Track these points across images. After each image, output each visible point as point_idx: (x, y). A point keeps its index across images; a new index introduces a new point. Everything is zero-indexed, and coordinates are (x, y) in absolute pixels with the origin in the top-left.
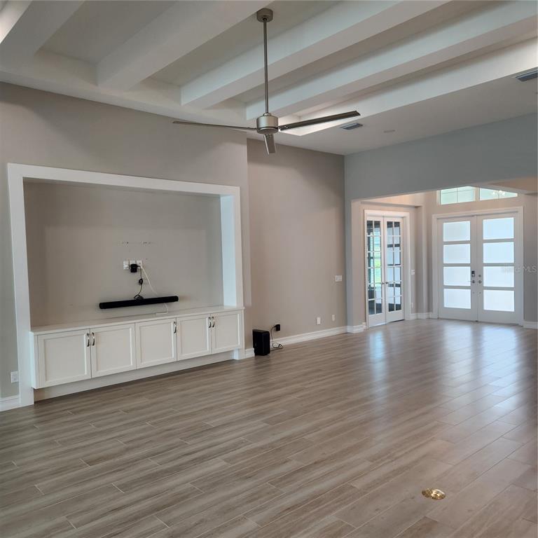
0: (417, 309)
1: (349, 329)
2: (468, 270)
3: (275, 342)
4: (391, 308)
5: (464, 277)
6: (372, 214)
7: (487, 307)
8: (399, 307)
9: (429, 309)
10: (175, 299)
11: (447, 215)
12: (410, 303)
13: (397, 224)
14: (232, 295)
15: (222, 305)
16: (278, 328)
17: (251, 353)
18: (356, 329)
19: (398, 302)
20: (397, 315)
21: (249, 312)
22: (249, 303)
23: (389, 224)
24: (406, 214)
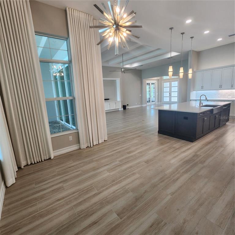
0: (158, 102)
1: (143, 105)
2: (169, 93)
3: (127, 108)
4: (152, 101)
5: (168, 94)
6: (148, 82)
7: (172, 101)
8: (154, 101)
9: (161, 102)
10: (109, 99)
11: (165, 81)
12: (157, 100)
13: (154, 84)
14: (119, 99)
15: (117, 100)
16: (128, 105)
17: (123, 109)
18: (144, 105)
19: (154, 100)
20: (154, 103)
21: (122, 102)
22: (122, 100)
23: (152, 84)
24: (156, 81)
